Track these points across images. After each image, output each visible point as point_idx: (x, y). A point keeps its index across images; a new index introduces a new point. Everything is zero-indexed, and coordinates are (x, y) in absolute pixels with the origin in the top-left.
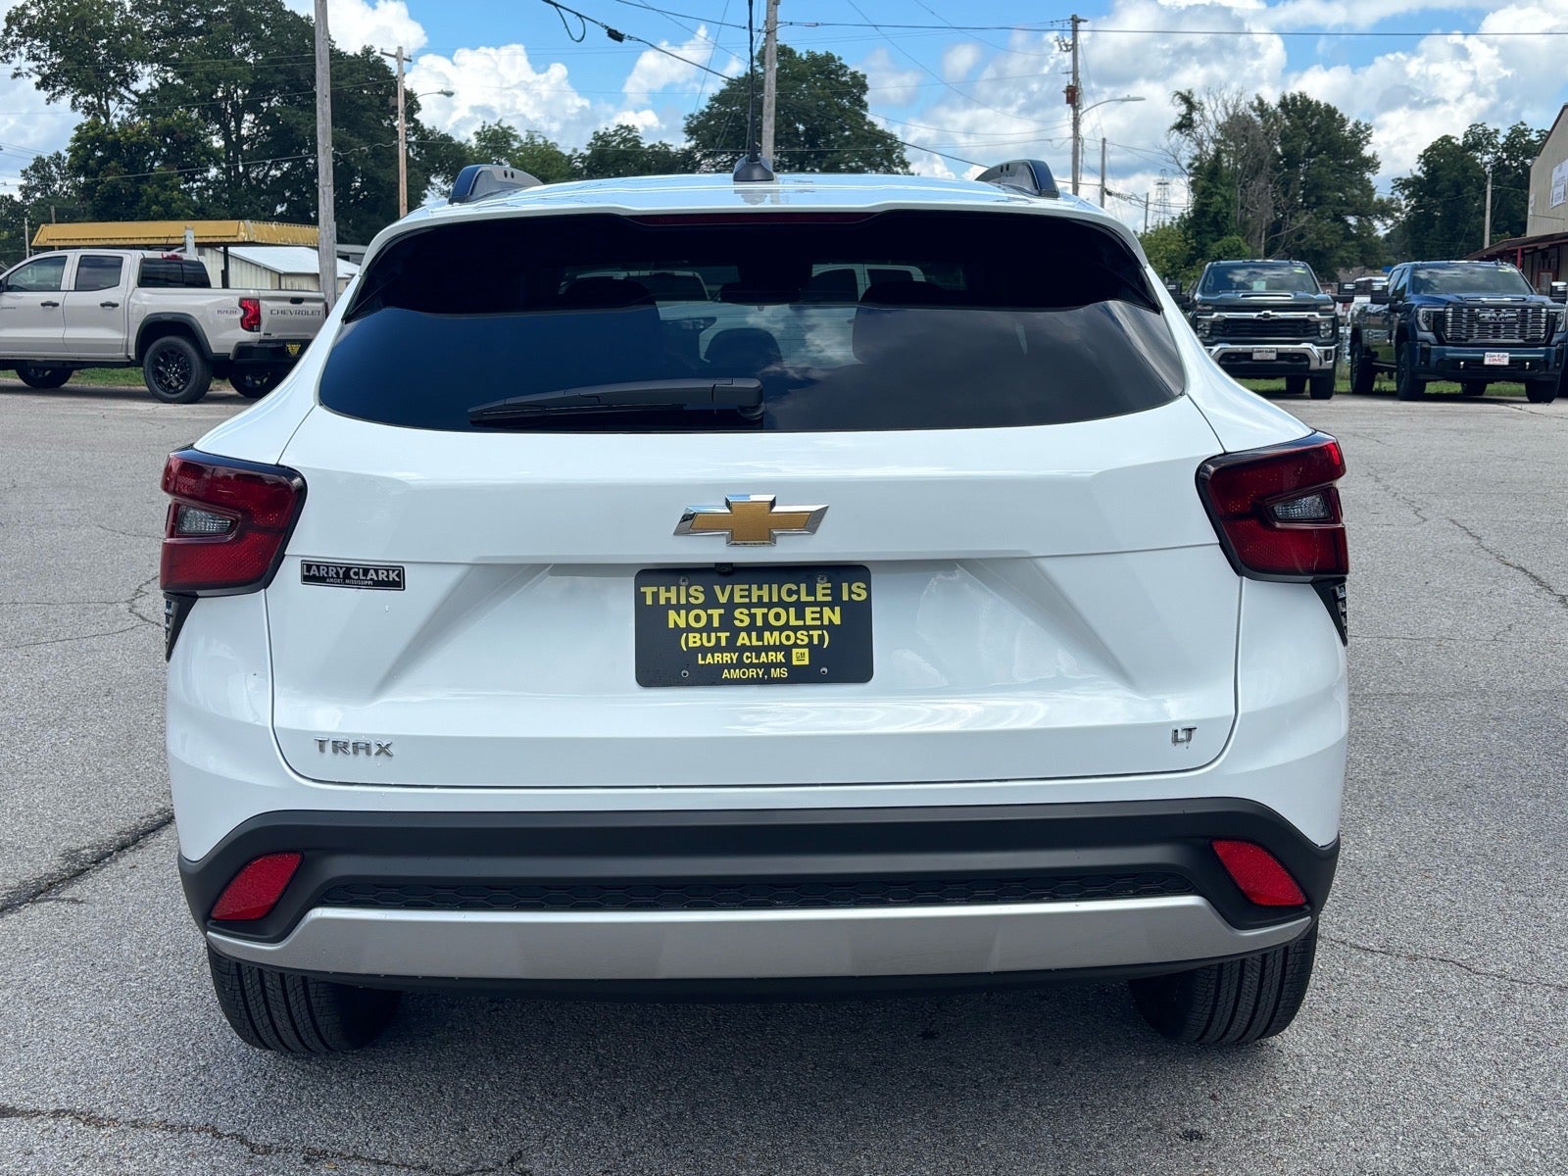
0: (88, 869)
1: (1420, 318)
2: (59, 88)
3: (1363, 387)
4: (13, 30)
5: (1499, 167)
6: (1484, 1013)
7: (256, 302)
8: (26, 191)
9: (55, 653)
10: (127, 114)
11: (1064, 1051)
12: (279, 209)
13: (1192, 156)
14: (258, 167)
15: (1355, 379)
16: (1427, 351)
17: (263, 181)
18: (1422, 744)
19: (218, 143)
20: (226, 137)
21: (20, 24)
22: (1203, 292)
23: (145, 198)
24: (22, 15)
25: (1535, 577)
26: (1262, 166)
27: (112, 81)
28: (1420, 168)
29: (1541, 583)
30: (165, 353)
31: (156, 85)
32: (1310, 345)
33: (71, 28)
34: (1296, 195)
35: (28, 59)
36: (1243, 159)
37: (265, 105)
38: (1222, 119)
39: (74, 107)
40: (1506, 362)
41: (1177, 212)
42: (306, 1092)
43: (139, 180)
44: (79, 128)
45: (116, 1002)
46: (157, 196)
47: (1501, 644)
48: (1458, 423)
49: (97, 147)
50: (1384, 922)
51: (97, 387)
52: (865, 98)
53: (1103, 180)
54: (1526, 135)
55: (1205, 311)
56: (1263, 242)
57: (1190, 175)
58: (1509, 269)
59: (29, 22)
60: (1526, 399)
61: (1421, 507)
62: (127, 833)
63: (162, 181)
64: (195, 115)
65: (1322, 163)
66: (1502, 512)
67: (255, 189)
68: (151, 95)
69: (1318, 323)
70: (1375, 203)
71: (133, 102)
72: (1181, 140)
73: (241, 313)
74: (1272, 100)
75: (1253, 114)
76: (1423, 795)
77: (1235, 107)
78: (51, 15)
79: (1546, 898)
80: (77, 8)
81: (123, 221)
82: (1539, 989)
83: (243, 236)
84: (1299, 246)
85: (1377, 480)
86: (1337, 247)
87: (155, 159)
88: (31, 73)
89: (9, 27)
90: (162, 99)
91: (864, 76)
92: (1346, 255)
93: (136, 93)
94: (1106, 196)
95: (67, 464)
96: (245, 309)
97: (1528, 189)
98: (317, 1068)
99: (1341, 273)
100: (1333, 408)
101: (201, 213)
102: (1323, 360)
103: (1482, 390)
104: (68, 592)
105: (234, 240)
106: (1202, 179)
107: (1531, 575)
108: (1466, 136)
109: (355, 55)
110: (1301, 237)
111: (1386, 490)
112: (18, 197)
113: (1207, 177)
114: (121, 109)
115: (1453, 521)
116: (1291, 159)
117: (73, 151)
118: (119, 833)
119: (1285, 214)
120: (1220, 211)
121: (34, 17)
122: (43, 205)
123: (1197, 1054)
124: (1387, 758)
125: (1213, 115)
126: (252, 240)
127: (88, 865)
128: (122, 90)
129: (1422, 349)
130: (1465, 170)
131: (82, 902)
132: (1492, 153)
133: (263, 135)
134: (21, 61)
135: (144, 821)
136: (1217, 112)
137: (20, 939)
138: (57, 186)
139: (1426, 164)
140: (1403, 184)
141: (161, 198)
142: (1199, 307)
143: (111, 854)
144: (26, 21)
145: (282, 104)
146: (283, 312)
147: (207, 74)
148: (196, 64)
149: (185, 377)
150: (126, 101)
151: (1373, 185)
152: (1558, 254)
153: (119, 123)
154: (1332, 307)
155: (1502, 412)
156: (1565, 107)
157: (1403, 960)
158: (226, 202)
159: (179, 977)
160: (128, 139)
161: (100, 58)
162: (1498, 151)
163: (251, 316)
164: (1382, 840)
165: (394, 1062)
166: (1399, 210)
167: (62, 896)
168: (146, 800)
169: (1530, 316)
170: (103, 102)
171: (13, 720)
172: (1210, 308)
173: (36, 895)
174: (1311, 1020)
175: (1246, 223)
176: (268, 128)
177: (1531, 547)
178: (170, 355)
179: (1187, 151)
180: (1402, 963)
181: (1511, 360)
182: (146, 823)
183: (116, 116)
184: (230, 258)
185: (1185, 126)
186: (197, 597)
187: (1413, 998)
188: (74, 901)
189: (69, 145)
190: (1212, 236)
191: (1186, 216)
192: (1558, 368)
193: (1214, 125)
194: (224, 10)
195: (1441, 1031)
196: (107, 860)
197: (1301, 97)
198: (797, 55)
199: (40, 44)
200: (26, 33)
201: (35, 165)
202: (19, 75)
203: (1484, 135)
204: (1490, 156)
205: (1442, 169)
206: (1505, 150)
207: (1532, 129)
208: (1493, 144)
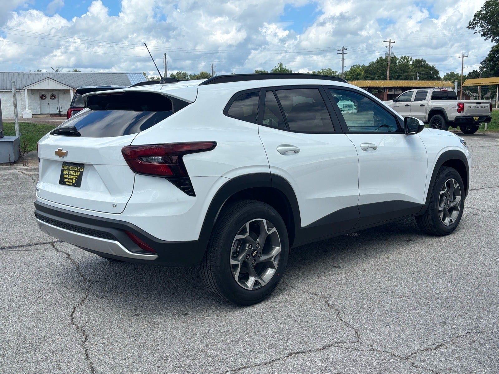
2: (489, 35)
7: (463, 104)
8: (481, 68)
21: (479, 16)
30: (436, 120)
35: (480, 27)
39: (492, 41)
44: (493, 48)
59: (481, 16)
73: (458, 107)
78: (489, 13)
88: (480, 32)
89: (475, 18)
112: (479, 70)
121: (483, 14)
134: (478, 29)
144: (480, 16)
146: (473, 107)
163: (461, 108)
189: (489, 53)
199: (484, 22)
200: (480, 19)
201: (485, 60)
202: (476, 32)
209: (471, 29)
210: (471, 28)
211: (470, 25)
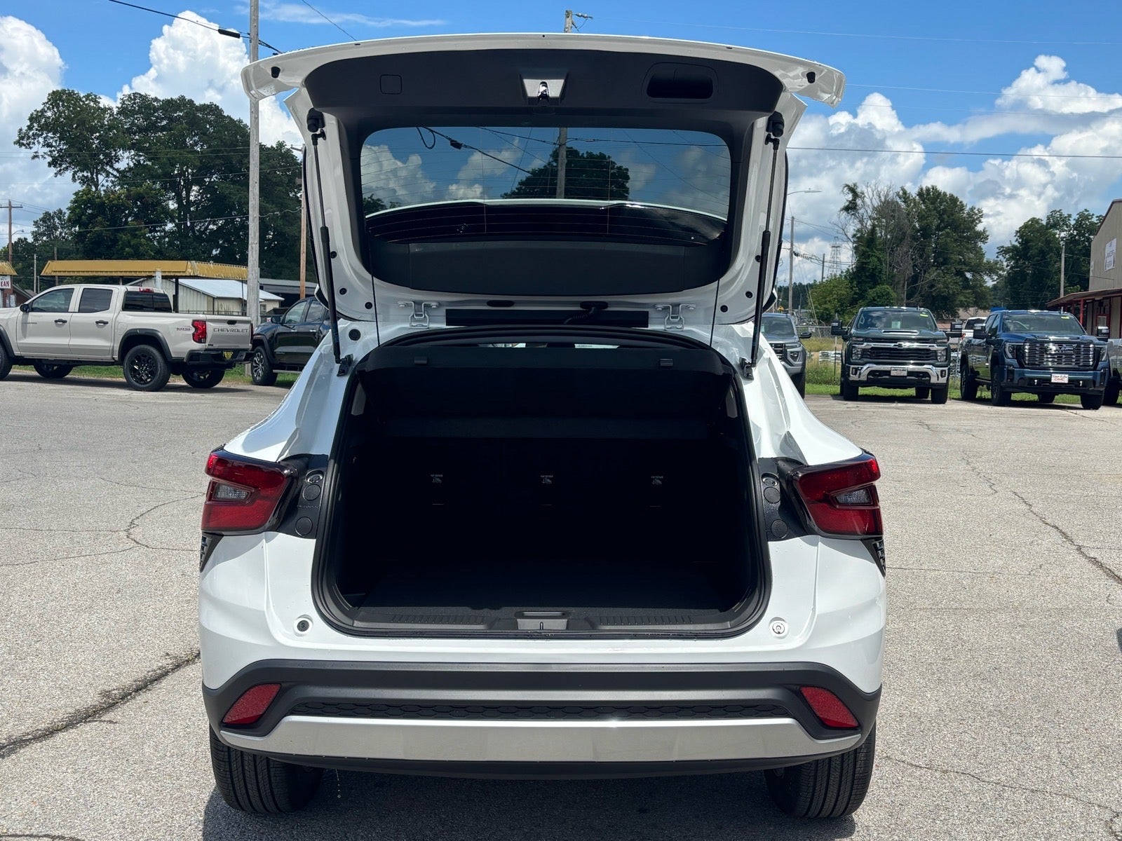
0: (117, 703)
1: (1007, 350)
2: (64, 166)
3: (969, 395)
4: (34, 127)
5: (1071, 241)
6: (984, 804)
7: (203, 322)
8: (36, 236)
9: (81, 565)
10: (110, 184)
11: (725, 821)
12: (214, 252)
13: (856, 229)
14: (201, 223)
15: (964, 389)
16: (1012, 372)
17: (204, 232)
18: (972, 641)
19: (172, 205)
20: (179, 201)
21: (39, 122)
22: (857, 328)
23: (120, 243)
24: (40, 116)
25: (1063, 533)
26: (904, 236)
27: (101, 162)
28: (1017, 240)
29: (1066, 537)
30: (139, 357)
31: (132, 165)
32: (930, 367)
33: (75, 126)
34: (929, 257)
35: (44, 146)
36: (891, 232)
37: (207, 180)
38: (876, 203)
39: (74, 180)
40: (1066, 381)
41: (845, 268)
42: (265, 836)
43: (117, 231)
44: (76, 194)
45: (144, 782)
46: (129, 242)
47: (1033, 577)
48: (1031, 423)
49: (89, 207)
50: (930, 750)
51: (89, 378)
52: (627, 185)
53: (792, 245)
54: (1089, 219)
55: (858, 341)
56: (906, 289)
57: (854, 242)
58: (1068, 316)
59: (45, 121)
60: (1081, 406)
61: (995, 483)
62: (140, 681)
63: (134, 233)
64: (158, 186)
65: (948, 235)
66: (1050, 488)
67: (199, 239)
68: (127, 172)
69: (935, 352)
70: (985, 264)
71: (115, 176)
72: (848, 218)
73: (193, 330)
74: (913, 191)
75: (899, 201)
76: (967, 673)
77: (886, 196)
78: (61, 116)
79: (1034, 738)
80: (79, 112)
81: (105, 259)
82: (1020, 791)
83: (190, 272)
84: (931, 292)
85: (968, 463)
86: (958, 294)
87: (129, 215)
88: (46, 156)
89: (32, 124)
90: (135, 175)
91: (627, 170)
92: (964, 299)
93: (117, 170)
94: (794, 256)
95: (74, 433)
96: (196, 328)
97: (1090, 257)
98: (271, 822)
99: (961, 312)
100: (946, 410)
101: (160, 255)
102: (940, 377)
103: (1052, 399)
104: (85, 524)
105: (184, 274)
106: (862, 246)
107: (1061, 531)
108: (1048, 219)
109: (272, 147)
110: (932, 286)
111: (973, 470)
112: (30, 240)
113: (866, 244)
114: (107, 181)
115: (1015, 494)
116: (926, 232)
117: (72, 209)
118: (135, 681)
119: (921, 270)
120: (876, 268)
121: (49, 118)
122: (48, 246)
123: (805, 824)
124: (947, 650)
125: (871, 200)
126: (196, 274)
127: (117, 701)
128: (108, 168)
129: (1008, 370)
130: (1048, 242)
131: (116, 723)
132: (1066, 231)
133: (205, 200)
134: (39, 148)
135: (150, 674)
136: (874, 199)
137: (80, 744)
138: (58, 232)
139: (1021, 237)
140: (1004, 251)
141: (132, 243)
142: (854, 339)
143: (131, 694)
144: (43, 120)
145: (219, 179)
146: (222, 330)
147: (169, 159)
148: (160, 153)
149: (152, 373)
150: (111, 176)
151: (984, 251)
152: (1110, 303)
153: (104, 191)
154: (946, 341)
155: (1064, 415)
156: (1113, 203)
157: (939, 773)
158: (178, 246)
159: (182, 769)
160: (111, 202)
161: (94, 146)
162: (1071, 229)
163: (200, 331)
164: (937, 701)
165: (317, 820)
166: (1002, 269)
167: (103, 719)
168: (150, 661)
169: (1082, 349)
170: (94, 176)
171: (58, 608)
172: (862, 339)
173: (86, 718)
174: (877, 806)
175: (893, 276)
176: (209, 196)
177: (1065, 512)
178: (143, 358)
179: (852, 227)
180: (938, 774)
181: (1070, 380)
182: (151, 675)
183: (103, 186)
184: (180, 287)
185: (851, 208)
186: (223, 536)
187: (942, 795)
188: (111, 722)
189: (69, 205)
190: (870, 285)
191: (851, 271)
192: (1103, 385)
193: (871, 207)
194: (181, 114)
195: (956, 814)
196: (129, 697)
197: (933, 189)
198: (580, 155)
199: (52, 136)
200: (43, 128)
201: (44, 218)
202: (37, 156)
203: (1061, 218)
204: (1065, 233)
205: (1032, 241)
206: (1075, 229)
207: (1093, 215)
208: (1067, 225)
209: (23, 147)
210: (23, 144)
211: (22, 138)
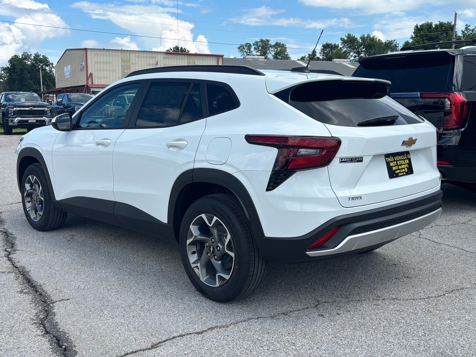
5: (33, 66)
28: (9, 65)
32: (45, 118)
55: (11, 107)
69: (47, 111)
108: (22, 56)
130: (23, 66)
131: (68, 299)
132: (30, 61)
139: (11, 63)
140: (4, 69)
166: (4, 77)
167: (56, 300)
172: (13, 106)
173: (45, 302)
188: (65, 300)
203: (27, 56)
204: (30, 62)
205: (16, 65)
206: (34, 61)
207: (40, 55)
208: (30, 59)
